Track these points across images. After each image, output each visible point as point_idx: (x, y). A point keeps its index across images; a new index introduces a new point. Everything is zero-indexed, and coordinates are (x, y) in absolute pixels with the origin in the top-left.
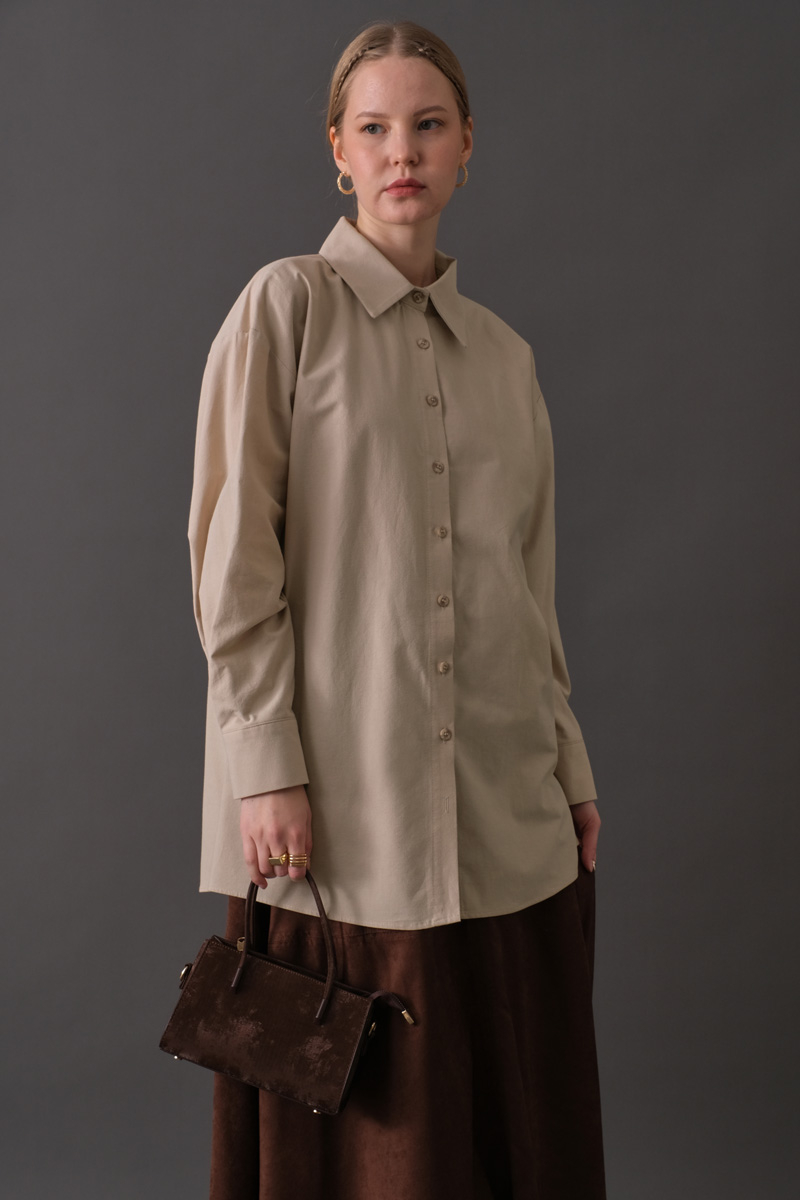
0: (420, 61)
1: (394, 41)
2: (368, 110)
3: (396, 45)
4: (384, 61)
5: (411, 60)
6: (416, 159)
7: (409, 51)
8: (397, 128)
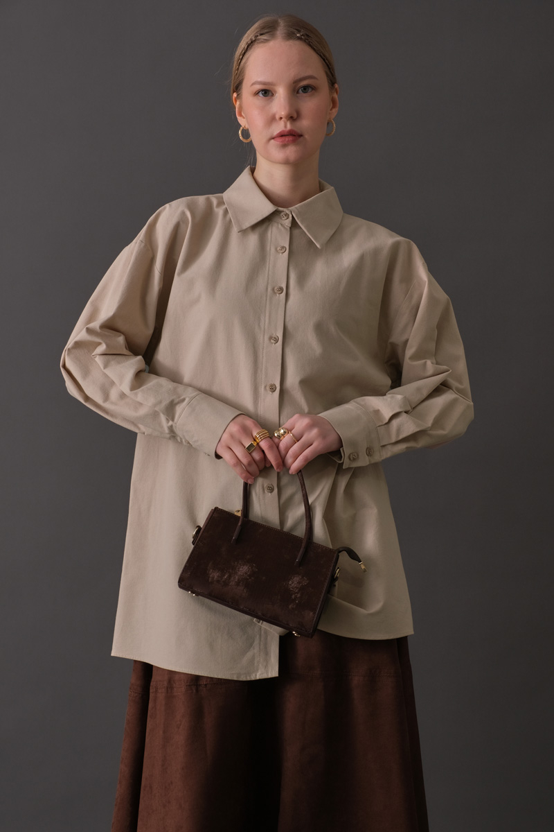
0: (298, 43)
1: (279, 29)
2: (259, 80)
3: (280, 32)
4: (271, 43)
5: (291, 42)
6: (295, 116)
7: (290, 36)
8: (281, 93)
